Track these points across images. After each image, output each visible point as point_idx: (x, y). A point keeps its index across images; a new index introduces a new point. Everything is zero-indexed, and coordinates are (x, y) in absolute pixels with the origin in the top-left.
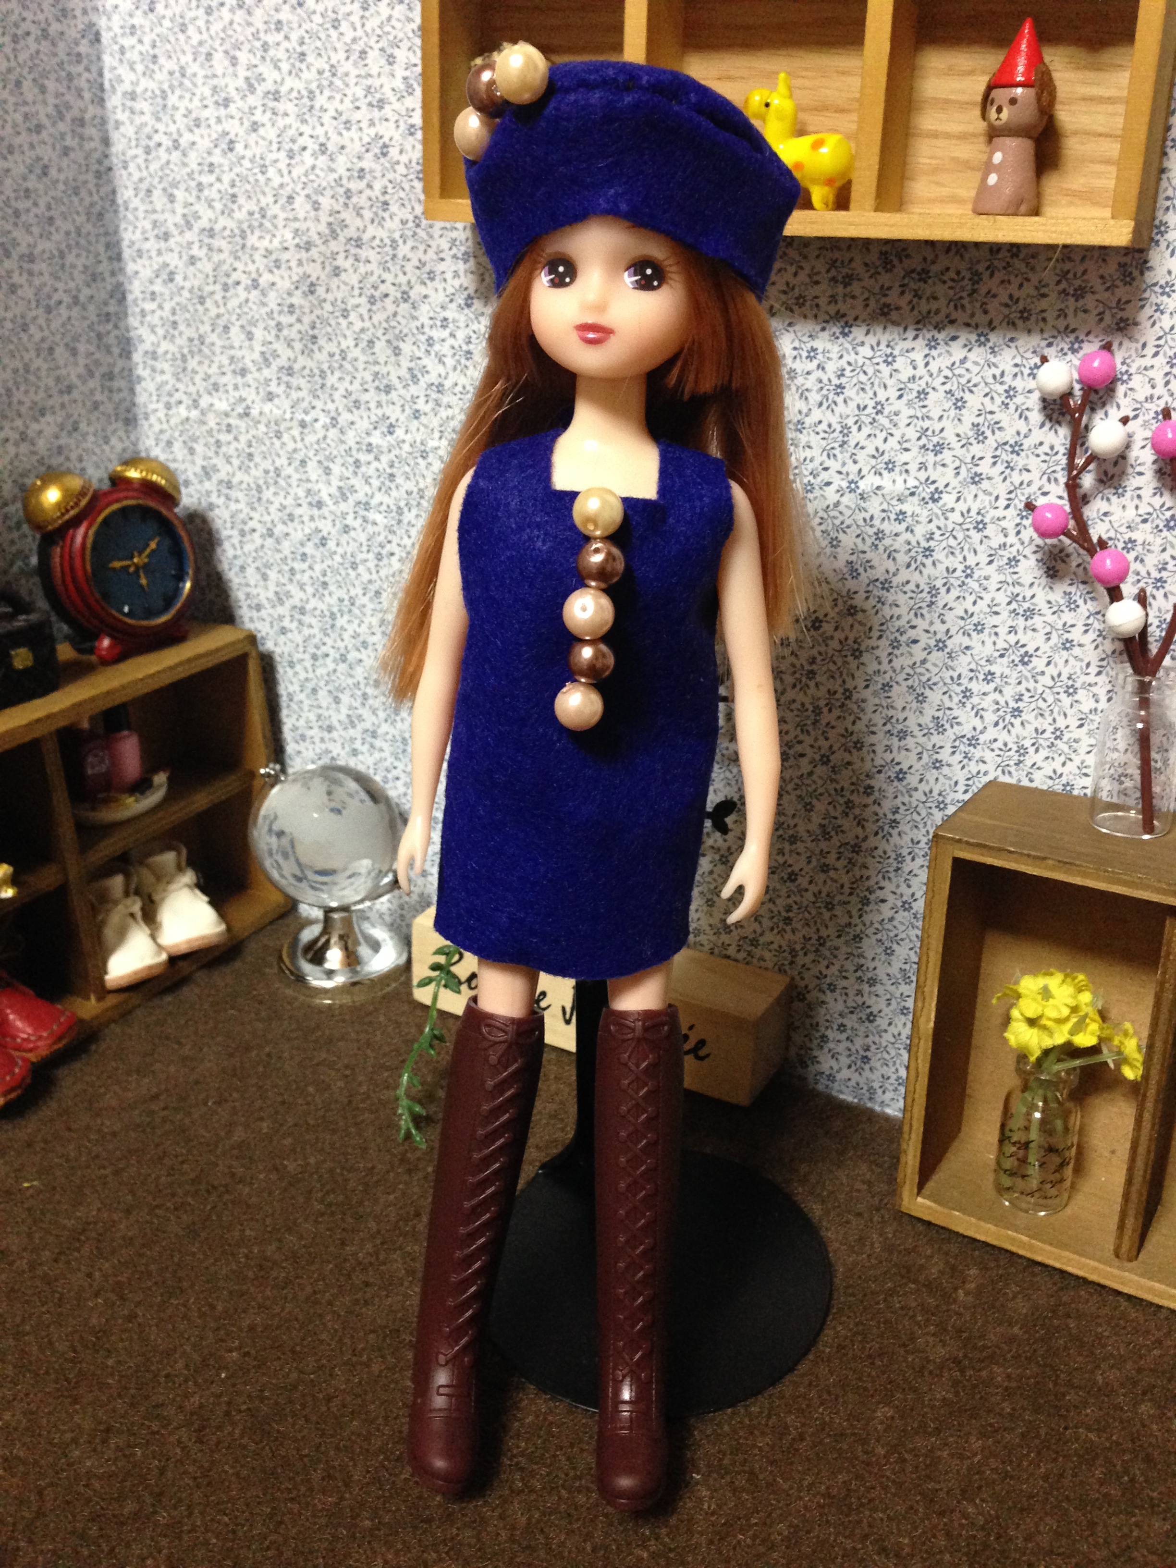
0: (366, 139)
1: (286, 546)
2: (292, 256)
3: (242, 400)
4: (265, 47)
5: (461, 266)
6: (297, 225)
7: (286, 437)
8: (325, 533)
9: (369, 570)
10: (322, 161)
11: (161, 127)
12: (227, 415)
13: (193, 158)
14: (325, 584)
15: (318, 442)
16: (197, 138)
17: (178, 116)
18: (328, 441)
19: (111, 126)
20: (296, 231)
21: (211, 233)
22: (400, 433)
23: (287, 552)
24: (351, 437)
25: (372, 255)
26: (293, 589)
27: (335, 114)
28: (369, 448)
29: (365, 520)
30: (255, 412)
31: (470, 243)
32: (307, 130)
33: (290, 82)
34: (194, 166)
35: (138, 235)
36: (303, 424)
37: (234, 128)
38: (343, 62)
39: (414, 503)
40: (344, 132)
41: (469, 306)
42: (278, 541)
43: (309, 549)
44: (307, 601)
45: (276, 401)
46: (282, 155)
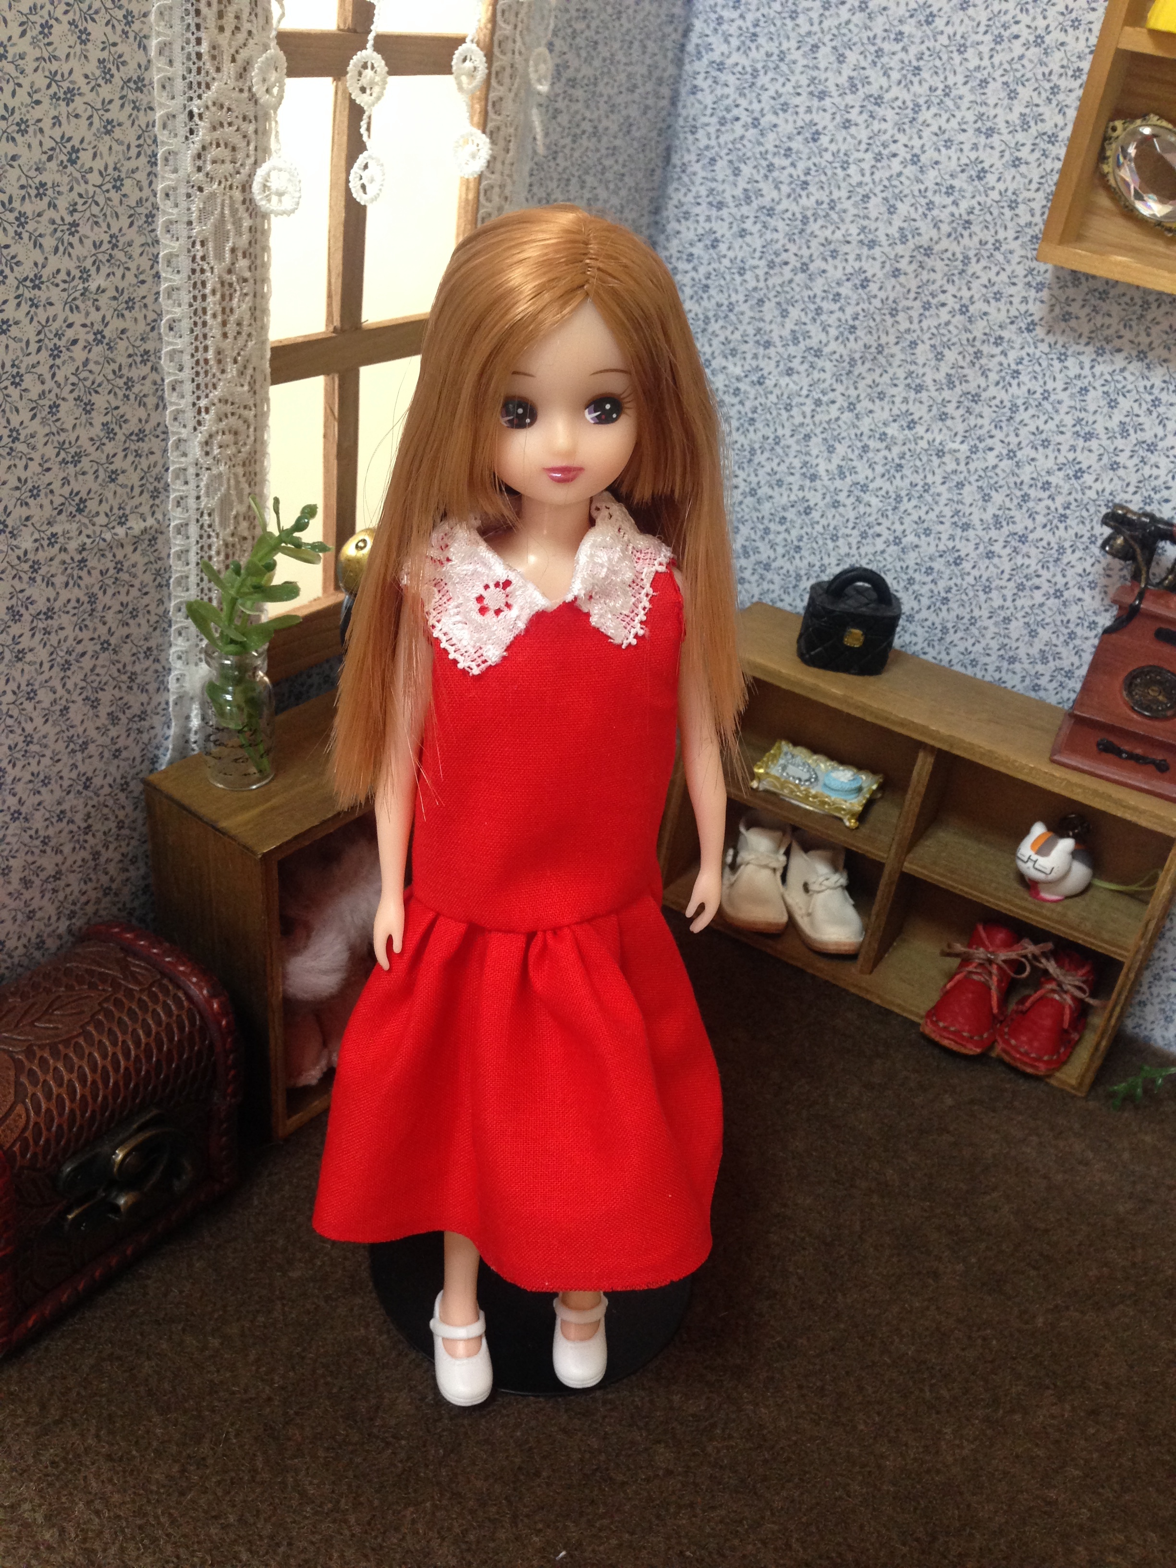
0: (964, 160)
1: (767, 507)
2: (852, 250)
3: (758, 369)
4: (879, 53)
5: (1032, 293)
6: (865, 223)
7: (795, 411)
8: (812, 504)
9: (849, 544)
10: (911, 170)
11: (744, 103)
12: (738, 379)
13: (770, 140)
14: (798, 549)
15: (829, 422)
16: (780, 121)
17: (765, 96)
18: (840, 423)
19: (684, 91)
20: (863, 229)
21: (770, 212)
22: (920, 430)
23: (766, 513)
24: (865, 424)
25: (939, 265)
26: (763, 546)
27: (937, 130)
28: (883, 437)
29: (858, 499)
30: (769, 383)
31: (1048, 275)
32: (902, 139)
33: (895, 91)
34: (770, 147)
35: (690, 198)
36: (818, 403)
37: (823, 120)
38: (959, 85)
39: (916, 495)
40: (943, 150)
41: (1029, 330)
42: (759, 501)
43: (791, 514)
44: (775, 560)
45: (795, 377)
46: (869, 156)
